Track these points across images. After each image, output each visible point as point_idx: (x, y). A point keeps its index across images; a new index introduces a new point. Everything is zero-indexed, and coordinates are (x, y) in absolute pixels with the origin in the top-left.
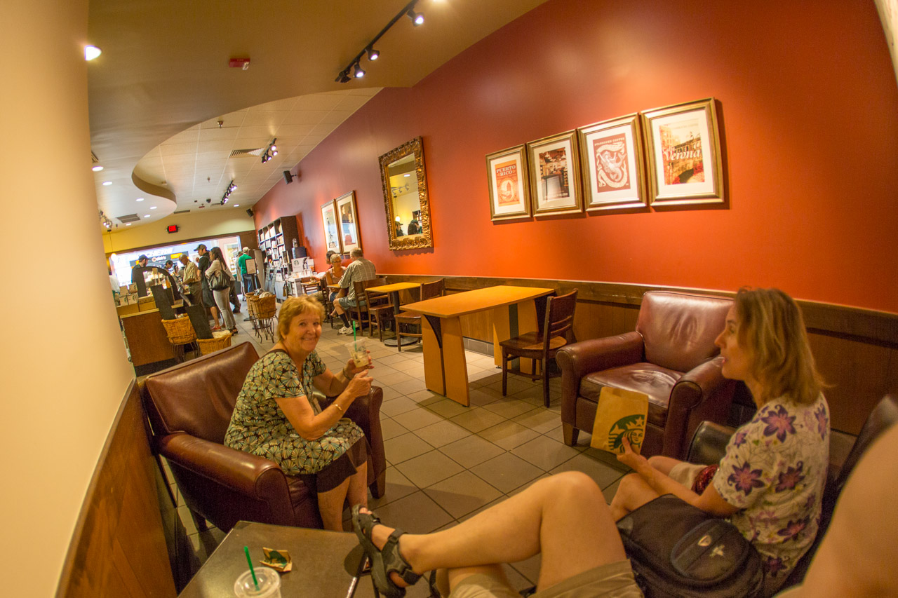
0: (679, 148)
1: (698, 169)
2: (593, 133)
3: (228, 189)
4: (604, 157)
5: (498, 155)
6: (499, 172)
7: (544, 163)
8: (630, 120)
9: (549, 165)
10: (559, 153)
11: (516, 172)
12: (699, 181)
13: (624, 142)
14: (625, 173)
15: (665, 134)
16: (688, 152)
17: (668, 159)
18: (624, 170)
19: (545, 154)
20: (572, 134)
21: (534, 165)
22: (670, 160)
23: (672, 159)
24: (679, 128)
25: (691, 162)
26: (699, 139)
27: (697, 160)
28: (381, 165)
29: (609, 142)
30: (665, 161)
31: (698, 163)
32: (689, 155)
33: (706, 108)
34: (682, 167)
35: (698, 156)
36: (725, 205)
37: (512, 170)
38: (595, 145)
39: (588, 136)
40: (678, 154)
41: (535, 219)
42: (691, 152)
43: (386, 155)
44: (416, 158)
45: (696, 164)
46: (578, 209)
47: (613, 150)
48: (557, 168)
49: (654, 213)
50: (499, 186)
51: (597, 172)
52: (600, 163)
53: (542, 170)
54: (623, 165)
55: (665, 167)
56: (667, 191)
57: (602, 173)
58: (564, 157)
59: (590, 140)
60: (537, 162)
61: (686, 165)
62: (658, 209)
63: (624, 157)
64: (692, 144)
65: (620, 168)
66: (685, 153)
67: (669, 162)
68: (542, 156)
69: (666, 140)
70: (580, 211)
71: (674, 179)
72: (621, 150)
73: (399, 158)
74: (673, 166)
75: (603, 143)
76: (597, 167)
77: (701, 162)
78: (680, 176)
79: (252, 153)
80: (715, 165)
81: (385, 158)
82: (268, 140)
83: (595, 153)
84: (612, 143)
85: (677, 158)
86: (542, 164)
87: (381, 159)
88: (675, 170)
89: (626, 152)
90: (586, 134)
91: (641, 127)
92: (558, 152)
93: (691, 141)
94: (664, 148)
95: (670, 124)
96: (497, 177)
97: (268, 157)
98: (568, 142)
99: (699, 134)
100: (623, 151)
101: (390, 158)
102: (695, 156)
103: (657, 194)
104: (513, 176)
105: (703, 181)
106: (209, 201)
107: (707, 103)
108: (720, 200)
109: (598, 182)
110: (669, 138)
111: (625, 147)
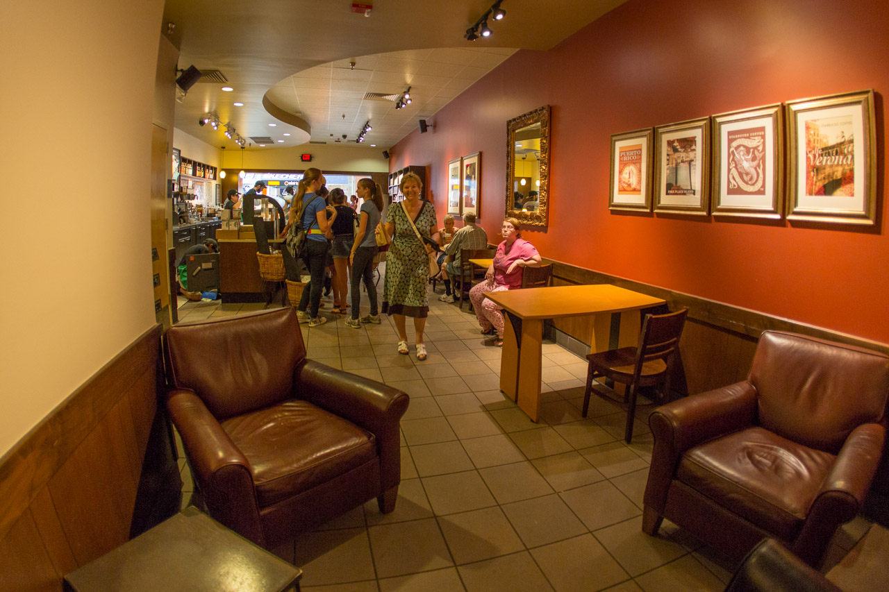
0: (827, 151)
1: (848, 179)
2: (729, 124)
3: (364, 129)
4: (739, 154)
5: (624, 136)
6: (623, 156)
7: (671, 152)
8: (772, 111)
9: (677, 155)
10: (688, 143)
11: (640, 159)
12: (847, 195)
13: (763, 137)
14: (761, 176)
15: (812, 132)
16: (837, 157)
17: (812, 163)
18: (760, 171)
19: (673, 142)
20: (705, 122)
21: (661, 153)
22: (815, 164)
23: (818, 164)
24: (829, 125)
25: (840, 169)
26: (851, 142)
27: (847, 168)
28: (508, 130)
29: (745, 135)
30: (808, 165)
31: (848, 172)
32: (839, 160)
33: (863, 103)
34: (829, 175)
35: (849, 163)
36: (876, 229)
37: (637, 155)
38: (730, 137)
39: (723, 127)
40: (825, 158)
41: (655, 215)
42: (841, 157)
43: (514, 120)
44: (542, 127)
45: (846, 173)
46: (703, 211)
47: (750, 146)
48: (685, 159)
49: (789, 229)
50: (621, 172)
51: (729, 170)
52: (733, 160)
53: (668, 160)
54: (759, 165)
55: (808, 173)
56: (808, 203)
57: (734, 171)
58: (693, 147)
59: (725, 130)
60: (664, 149)
61: (833, 173)
62: (795, 224)
63: (761, 155)
64: (843, 147)
65: (756, 169)
66: (833, 157)
67: (814, 167)
68: (670, 143)
69: (812, 140)
70: (705, 213)
71: (817, 189)
72: (758, 146)
73: (526, 125)
74: (817, 173)
75: (739, 136)
76: (729, 164)
77: (852, 171)
78: (824, 186)
79: (387, 97)
80: (868, 177)
81: (513, 123)
82: (403, 87)
83: (729, 147)
84: (749, 138)
85: (824, 164)
86: (669, 153)
87: (509, 123)
88: (819, 178)
89: (764, 149)
90: (721, 123)
91: (785, 121)
92: (688, 141)
93: (842, 143)
94: (809, 149)
95: (818, 120)
96: (620, 161)
97: (403, 103)
98: (699, 131)
99: (852, 135)
100: (760, 148)
101: (518, 123)
102: (844, 162)
103: (796, 205)
104: (637, 162)
105: (852, 195)
106: (345, 137)
107: (865, 96)
108: (870, 222)
109: (729, 182)
110: (816, 137)
111: (764, 143)
